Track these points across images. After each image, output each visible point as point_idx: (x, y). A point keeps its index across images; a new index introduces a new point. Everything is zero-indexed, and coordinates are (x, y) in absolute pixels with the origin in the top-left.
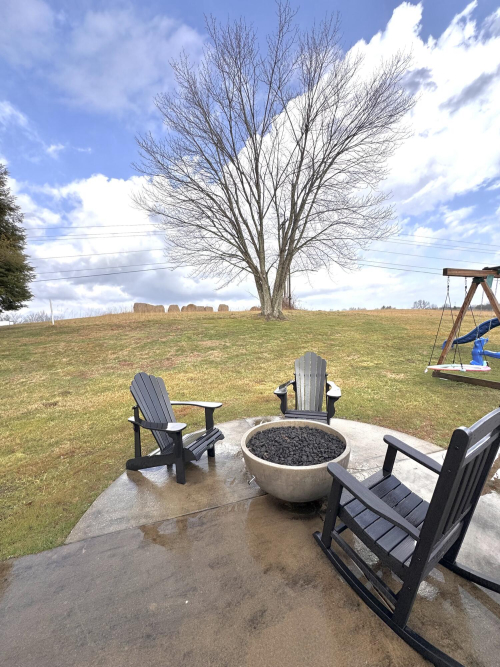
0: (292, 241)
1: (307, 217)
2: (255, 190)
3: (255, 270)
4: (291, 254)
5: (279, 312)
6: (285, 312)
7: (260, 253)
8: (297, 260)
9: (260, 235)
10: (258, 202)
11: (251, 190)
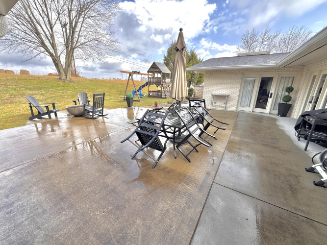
0: (72, 43)
1: (80, 31)
2: (45, 9)
3: (51, 55)
4: (73, 49)
5: (70, 78)
6: (73, 79)
7: (53, 45)
8: (77, 52)
9: (52, 36)
10: (48, 16)
11: (43, 10)
